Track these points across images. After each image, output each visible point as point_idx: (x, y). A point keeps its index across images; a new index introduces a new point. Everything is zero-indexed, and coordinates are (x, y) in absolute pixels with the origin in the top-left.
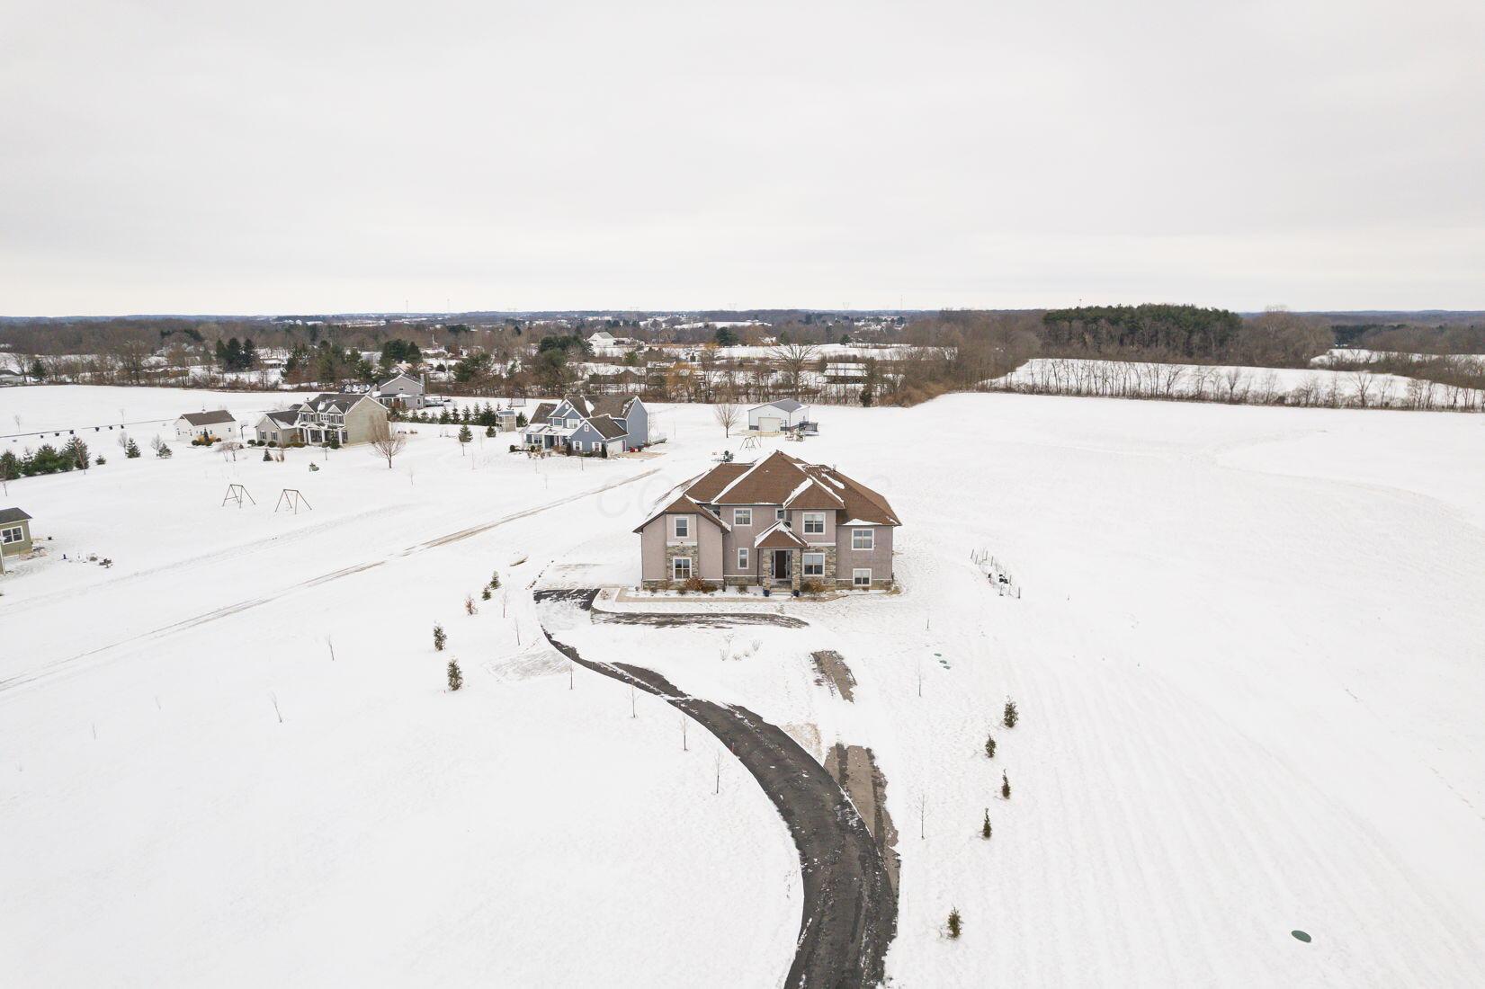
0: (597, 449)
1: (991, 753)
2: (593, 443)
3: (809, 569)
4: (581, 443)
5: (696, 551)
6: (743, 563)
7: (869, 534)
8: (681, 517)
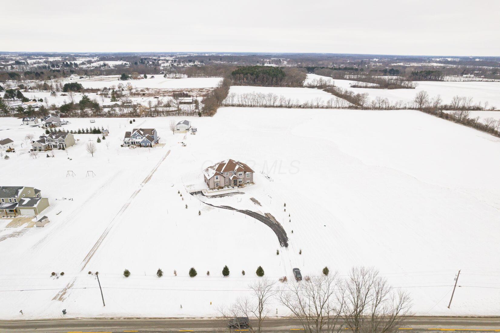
2: (148, 144)
4: (144, 144)
5: (220, 181)
6: (227, 182)
7: (249, 174)
8: (216, 176)
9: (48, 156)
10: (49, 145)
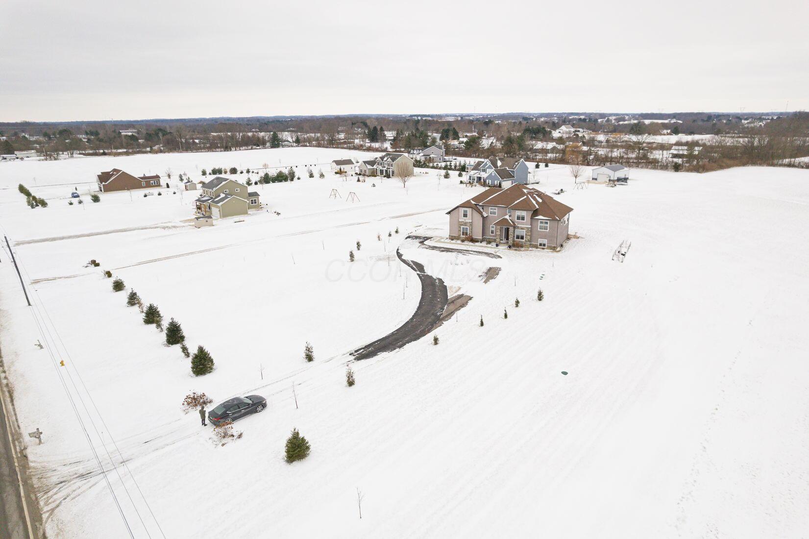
0: (497, 184)
1: (517, 306)
2: (496, 182)
3: (518, 237)
4: (490, 181)
5: (471, 224)
6: (492, 232)
7: (547, 223)
8: (466, 209)
9: (359, 180)
10: (376, 169)
